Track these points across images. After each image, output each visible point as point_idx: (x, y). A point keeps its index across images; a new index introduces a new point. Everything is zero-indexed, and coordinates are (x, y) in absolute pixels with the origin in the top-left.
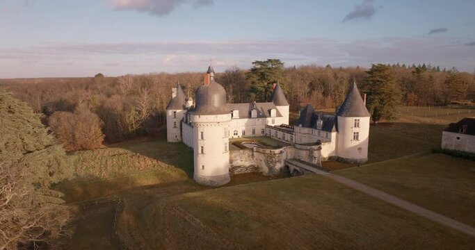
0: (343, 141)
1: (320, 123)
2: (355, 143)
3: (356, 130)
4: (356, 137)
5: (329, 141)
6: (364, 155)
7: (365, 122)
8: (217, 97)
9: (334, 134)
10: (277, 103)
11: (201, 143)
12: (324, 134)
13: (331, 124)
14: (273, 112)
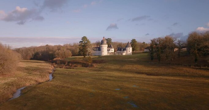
0: (127, 52)
1: (122, 49)
2: (129, 53)
3: (129, 50)
4: (129, 52)
5: (124, 52)
6: (131, 54)
7: (131, 48)
8: (105, 42)
9: (125, 51)
10: (111, 48)
11: (103, 50)
12: (123, 51)
13: (124, 50)
14: (111, 50)
